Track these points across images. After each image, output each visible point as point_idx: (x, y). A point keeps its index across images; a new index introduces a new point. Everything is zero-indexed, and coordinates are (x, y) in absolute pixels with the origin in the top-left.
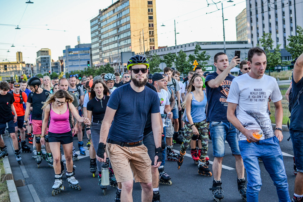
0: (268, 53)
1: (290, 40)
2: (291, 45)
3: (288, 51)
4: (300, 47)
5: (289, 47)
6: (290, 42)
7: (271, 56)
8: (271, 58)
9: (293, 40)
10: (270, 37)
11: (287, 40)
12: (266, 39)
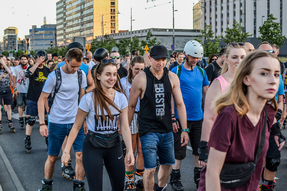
0: (209, 42)
1: (227, 33)
2: (228, 37)
3: (225, 42)
4: (234, 39)
5: (226, 38)
6: (226, 34)
7: (211, 46)
8: (211, 47)
9: (230, 33)
10: (211, 29)
11: (225, 32)
12: (208, 30)
